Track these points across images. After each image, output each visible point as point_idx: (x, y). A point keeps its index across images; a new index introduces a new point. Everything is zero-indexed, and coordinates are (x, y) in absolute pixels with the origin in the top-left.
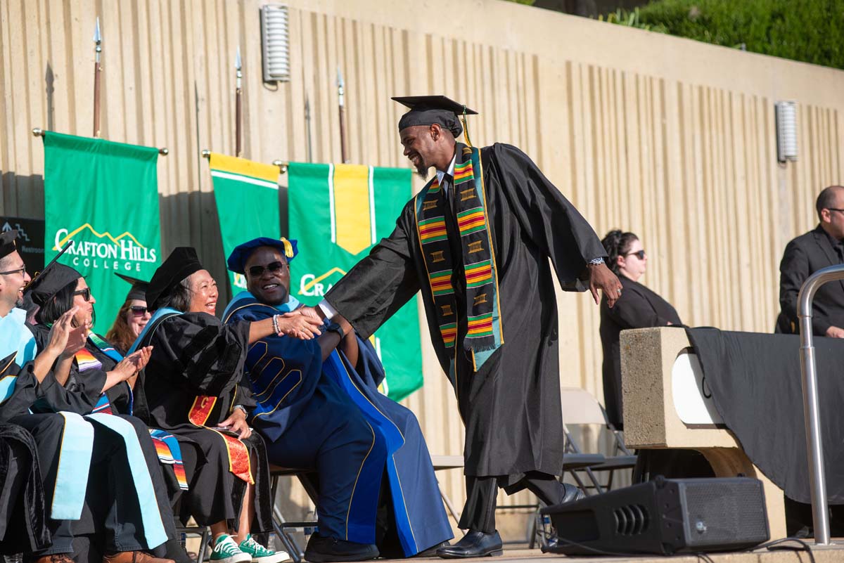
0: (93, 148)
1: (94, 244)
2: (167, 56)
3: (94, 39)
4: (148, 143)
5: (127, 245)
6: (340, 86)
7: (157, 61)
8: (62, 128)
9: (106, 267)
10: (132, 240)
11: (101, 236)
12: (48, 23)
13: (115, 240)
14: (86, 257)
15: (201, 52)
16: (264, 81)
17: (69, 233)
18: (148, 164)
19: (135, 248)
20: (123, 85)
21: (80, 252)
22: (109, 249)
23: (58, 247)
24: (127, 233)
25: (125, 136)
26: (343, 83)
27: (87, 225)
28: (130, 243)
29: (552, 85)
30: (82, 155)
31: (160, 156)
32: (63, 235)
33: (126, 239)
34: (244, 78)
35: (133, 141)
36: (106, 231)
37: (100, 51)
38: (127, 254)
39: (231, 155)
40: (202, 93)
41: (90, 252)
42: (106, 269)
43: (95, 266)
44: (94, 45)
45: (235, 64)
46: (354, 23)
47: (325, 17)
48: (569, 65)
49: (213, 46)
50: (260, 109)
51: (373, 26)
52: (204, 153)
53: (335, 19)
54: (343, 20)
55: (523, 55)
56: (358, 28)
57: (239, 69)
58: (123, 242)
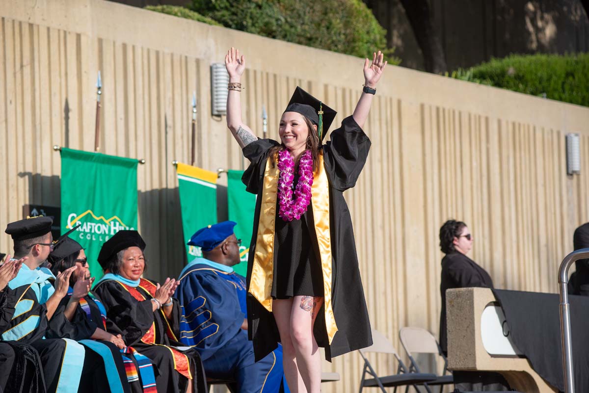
0: (94, 159)
1: (93, 224)
2: (146, 97)
3: (97, 85)
4: (132, 156)
5: (115, 225)
6: (264, 119)
7: (140, 101)
8: (74, 146)
9: (101, 240)
10: (118, 221)
11: (98, 219)
12: (66, 74)
13: (107, 222)
14: (88, 233)
15: (169, 94)
16: (212, 115)
17: (77, 216)
18: (131, 170)
19: (120, 227)
20: (116, 117)
21: (84, 230)
22: (103, 227)
23: (70, 226)
24: (116, 217)
25: (117, 150)
26: (266, 117)
27: (89, 211)
28: (117, 224)
29: (411, 120)
30: (87, 164)
31: (139, 165)
32: (73, 218)
33: (115, 221)
34: (198, 113)
35: (122, 154)
36: (102, 215)
37: (100, 94)
38: (115, 231)
39: (189, 164)
40: (170, 122)
41: (91, 230)
42: (101, 242)
43: (94, 239)
44: (96, 90)
45: (192, 103)
46: (275, 76)
47: (255, 72)
48: (422, 106)
49: (177, 91)
50: (209, 133)
51: (288, 79)
52: (174, 163)
53: (262, 73)
54: (267, 74)
55: (391, 100)
56: (278, 79)
57: (195, 107)
58: (112, 223)
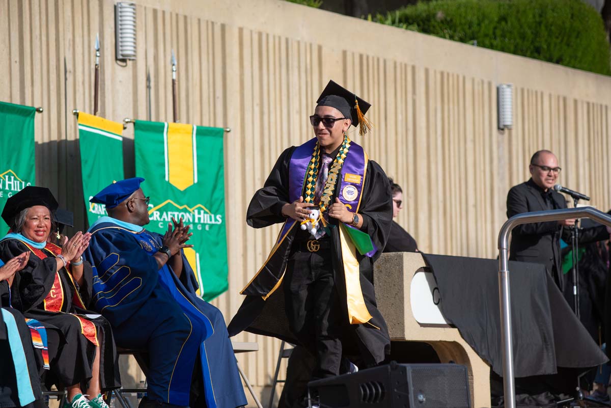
2: (44, 38)
4: (28, 103)
5: (10, 179)
6: (173, 65)
7: (36, 42)
10: (13, 175)
13: (1, 176)
15: (69, 36)
16: (117, 59)
18: (28, 119)
19: (15, 182)
20: (10, 59)
24: (10, 170)
25: (11, 97)
26: (176, 63)
28: (12, 177)
29: (332, 67)
31: (36, 113)
33: (9, 175)
34: (102, 57)
35: (17, 101)
38: (10, 186)
39: (91, 113)
40: (70, 67)
45: (95, 46)
46: (185, 17)
47: (164, 12)
48: (344, 53)
49: (78, 32)
50: (113, 80)
51: (199, 20)
52: (74, 111)
53: (171, 14)
54: (177, 15)
55: (311, 45)
56: (189, 21)
57: (98, 50)
58: (7, 177)
